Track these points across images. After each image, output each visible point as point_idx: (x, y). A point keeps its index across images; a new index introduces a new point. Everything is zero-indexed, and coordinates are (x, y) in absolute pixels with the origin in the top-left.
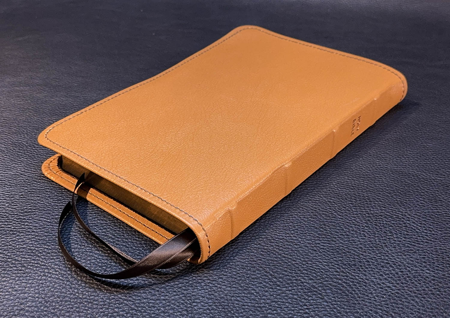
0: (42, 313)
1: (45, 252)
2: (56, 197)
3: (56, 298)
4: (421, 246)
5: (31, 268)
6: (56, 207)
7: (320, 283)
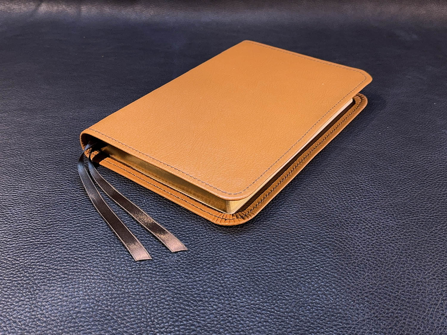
0: (98, 312)
1: (80, 257)
2: (71, 207)
3: (105, 297)
4: (379, 203)
5: (73, 273)
6: (75, 216)
7: (318, 243)
